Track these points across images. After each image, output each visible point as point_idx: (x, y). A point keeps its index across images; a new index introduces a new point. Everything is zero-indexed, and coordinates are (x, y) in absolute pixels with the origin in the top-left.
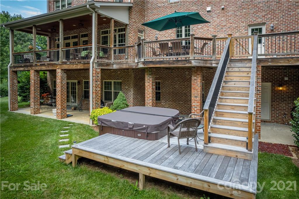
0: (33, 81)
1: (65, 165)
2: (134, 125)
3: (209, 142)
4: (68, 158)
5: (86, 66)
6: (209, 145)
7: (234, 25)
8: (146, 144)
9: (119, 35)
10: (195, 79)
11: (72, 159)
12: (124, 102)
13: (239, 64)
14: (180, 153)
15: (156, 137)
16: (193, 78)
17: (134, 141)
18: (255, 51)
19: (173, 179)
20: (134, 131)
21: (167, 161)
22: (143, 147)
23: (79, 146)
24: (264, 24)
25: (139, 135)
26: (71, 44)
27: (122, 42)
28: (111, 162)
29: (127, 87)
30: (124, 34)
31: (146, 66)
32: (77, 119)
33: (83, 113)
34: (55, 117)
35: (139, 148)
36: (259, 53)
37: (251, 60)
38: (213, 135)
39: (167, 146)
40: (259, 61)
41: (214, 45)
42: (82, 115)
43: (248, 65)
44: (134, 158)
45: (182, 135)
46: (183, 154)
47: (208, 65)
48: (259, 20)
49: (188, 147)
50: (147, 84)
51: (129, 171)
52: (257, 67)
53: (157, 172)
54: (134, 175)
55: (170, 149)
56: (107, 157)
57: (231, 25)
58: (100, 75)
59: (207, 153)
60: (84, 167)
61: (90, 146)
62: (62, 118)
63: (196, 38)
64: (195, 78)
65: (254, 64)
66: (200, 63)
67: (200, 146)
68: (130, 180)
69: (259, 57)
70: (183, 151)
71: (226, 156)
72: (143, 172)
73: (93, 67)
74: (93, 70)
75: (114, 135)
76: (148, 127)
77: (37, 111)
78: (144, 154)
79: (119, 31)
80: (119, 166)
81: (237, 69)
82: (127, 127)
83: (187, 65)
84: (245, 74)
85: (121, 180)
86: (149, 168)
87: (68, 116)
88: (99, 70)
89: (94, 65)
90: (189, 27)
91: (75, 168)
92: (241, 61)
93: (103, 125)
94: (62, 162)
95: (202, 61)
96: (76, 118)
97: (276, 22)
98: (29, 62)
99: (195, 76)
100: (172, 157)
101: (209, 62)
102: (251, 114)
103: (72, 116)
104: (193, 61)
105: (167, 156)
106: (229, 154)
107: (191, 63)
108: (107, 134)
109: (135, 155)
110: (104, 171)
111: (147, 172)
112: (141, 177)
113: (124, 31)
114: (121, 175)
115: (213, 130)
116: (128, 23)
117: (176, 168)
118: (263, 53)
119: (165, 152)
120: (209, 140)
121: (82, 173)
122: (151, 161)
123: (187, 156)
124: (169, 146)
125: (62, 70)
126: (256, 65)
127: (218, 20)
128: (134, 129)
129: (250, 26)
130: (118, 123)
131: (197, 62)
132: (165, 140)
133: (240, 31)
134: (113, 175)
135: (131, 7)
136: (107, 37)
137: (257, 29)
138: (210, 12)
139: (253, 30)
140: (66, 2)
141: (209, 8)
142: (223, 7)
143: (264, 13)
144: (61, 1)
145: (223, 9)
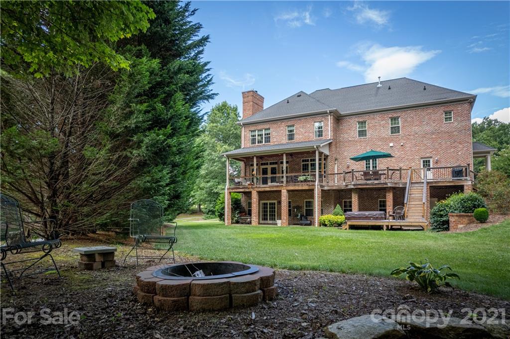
2: (369, 214)
4: (344, 227)
5: (311, 188)
7: (411, 158)
11: (347, 227)
13: (416, 185)
16: (387, 194)
18: (425, 178)
19: (398, 224)
24: (431, 157)
25: (372, 219)
26: (269, 171)
29: (328, 205)
36: (428, 178)
37: (423, 182)
40: (428, 183)
41: (400, 174)
43: (422, 185)
47: (398, 186)
48: (428, 155)
52: (427, 186)
53: (392, 223)
63: (390, 170)
64: (389, 194)
65: (425, 185)
66: (392, 185)
69: (428, 181)
72: (385, 224)
74: (318, 190)
81: (415, 188)
83: (385, 186)
84: (420, 190)
86: (388, 222)
89: (318, 187)
90: (376, 161)
92: (417, 183)
95: (394, 183)
97: (439, 157)
98: (242, 185)
101: (398, 184)
102: (424, 203)
104: (389, 184)
107: (387, 185)
111: (387, 224)
112: (384, 226)
116: (329, 154)
118: (432, 178)
126: (426, 185)
127: (399, 154)
128: (369, 216)
129: (422, 158)
133: (415, 161)
135: (332, 142)
136: (308, 164)
137: (426, 161)
138: (392, 147)
139: (424, 161)
140: (264, 132)
141: (391, 145)
142: (402, 144)
143: (431, 150)
144: (257, 131)
145: (402, 145)
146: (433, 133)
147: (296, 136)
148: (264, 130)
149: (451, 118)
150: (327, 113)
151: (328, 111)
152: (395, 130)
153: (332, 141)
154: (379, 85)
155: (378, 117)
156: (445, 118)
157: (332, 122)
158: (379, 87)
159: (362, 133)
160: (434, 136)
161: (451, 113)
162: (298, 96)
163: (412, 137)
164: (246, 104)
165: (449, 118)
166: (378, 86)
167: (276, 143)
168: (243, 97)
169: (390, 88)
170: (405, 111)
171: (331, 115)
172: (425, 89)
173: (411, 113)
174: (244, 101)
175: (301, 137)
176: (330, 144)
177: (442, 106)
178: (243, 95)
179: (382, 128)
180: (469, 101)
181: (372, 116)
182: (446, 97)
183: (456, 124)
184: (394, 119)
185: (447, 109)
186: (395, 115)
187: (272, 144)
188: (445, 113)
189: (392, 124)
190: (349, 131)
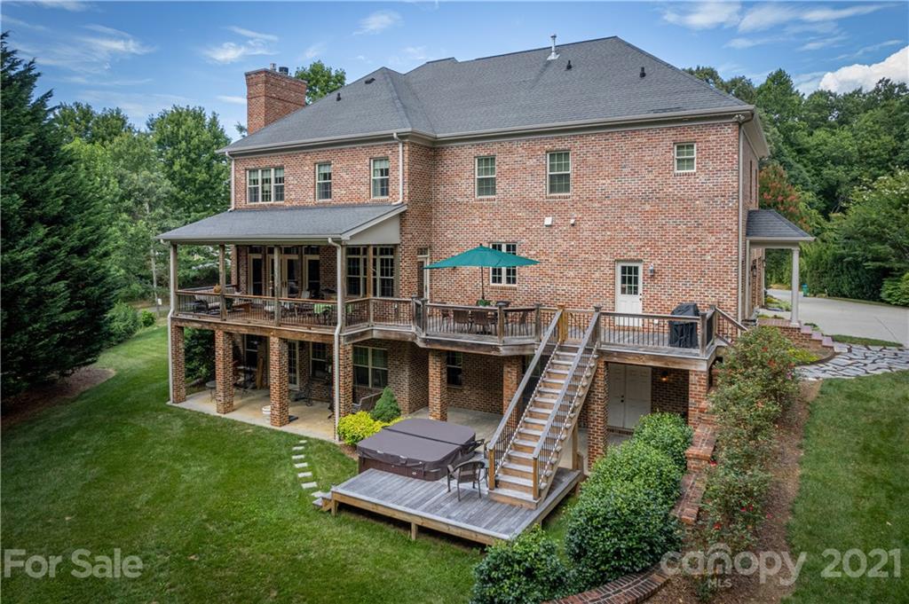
0: (221, 352)
1: (322, 512)
2: (408, 461)
3: (496, 487)
4: (326, 505)
5: (327, 340)
6: (496, 491)
7: (592, 258)
8: (423, 486)
9: (382, 260)
10: (509, 372)
11: (332, 506)
12: (393, 405)
14: (460, 500)
15: (436, 477)
17: (408, 483)
19: (444, 529)
20: (408, 467)
21: (442, 509)
22: (418, 492)
23: (339, 489)
24: (640, 261)
25: (414, 473)
27: (387, 275)
28: (380, 511)
29: (397, 363)
30: (392, 260)
31: (429, 347)
32: (308, 426)
33: (315, 411)
34: (267, 424)
35: (414, 492)
38: (502, 477)
39: (447, 490)
40: (601, 354)
41: (538, 319)
42: (315, 415)
44: (406, 506)
45: (462, 479)
46: (463, 501)
48: (632, 255)
49: (472, 492)
50: (431, 371)
51: (401, 521)
53: (430, 522)
54: (406, 525)
55: (450, 494)
56: (376, 504)
57: (587, 256)
58: (350, 356)
59: (492, 501)
60: (344, 515)
61: (353, 490)
62: (282, 424)
64: (509, 369)
66: (512, 350)
67: (485, 490)
68: (402, 531)
69: (601, 348)
70: (463, 497)
71: (511, 505)
72: (415, 521)
73: (339, 343)
74: (339, 348)
75: (381, 472)
76: (425, 464)
77: (229, 408)
78: (418, 500)
79: (381, 254)
80: (389, 515)
82: (398, 462)
83: (493, 353)
85: (392, 530)
86: (421, 517)
87: (291, 419)
88: (349, 348)
89: (342, 340)
91: (335, 516)
93: (365, 456)
94: (318, 509)
95: (518, 347)
96: (307, 424)
97: (659, 262)
99: (508, 367)
100: (448, 505)
101: (529, 347)
102: (535, 459)
103: (297, 418)
104: (501, 349)
105: (443, 504)
106: (515, 503)
107: (499, 351)
108: (371, 469)
109: (408, 502)
110: (370, 521)
111: (419, 522)
112: (413, 527)
113: (392, 254)
114: (392, 526)
115: (505, 471)
116: (396, 240)
117: (449, 517)
119: (443, 498)
120: (497, 484)
121: (346, 522)
122: (425, 510)
123: (466, 505)
124: (449, 491)
125: (280, 339)
127: (565, 246)
128: (408, 465)
129: (617, 261)
130: (386, 455)
131: (509, 349)
132: (444, 481)
133: (602, 269)
134: (381, 524)
135: (404, 212)
136: (358, 259)
137: (630, 268)
138: (550, 226)
139: (624, 269)
140: (272, 175)
141: (548, 221)
142: (572, 221)
143: (639, 243)
144: (260, 171)
145: (573, 225)
146: (646, 200)
147: (334, 190)
148: (273, 170)
149: (693, 159)
150: (392, 138)
151: (395, 135)
152: (559, 183)
153: (405, 208)
154: (553, 57)
155: (519, 147)
156: (679, 160)
157: (406, 160)
158: (550, 62)
159: (486, 186)
160: (647, 207)
161: (693, 146)
162: (367, 82)
163: (596, 205)
164: (254, 100)
165: (688, 160)
166: (549, 59)
167: (295, 203)
168: (249, 85)
169: (569, 67)
170: (581, 136)
171: (404, 143)
172: (643, 75)
173: (595, 144)
174: (249, 94)
175: (344, 192)
176: (402, 215)
177: (669, 129)
178: (248, 80)
179: (529, 178)
180: (734, 120)
181: (506, 143)
182: (680, 105)
183: (702, 178)
184: (559, 156)
185: (681, 138)
186: (560, 146)
187: (288, 204)
188: (679, 148)
189: (552, 167)
190: (457, 180)
